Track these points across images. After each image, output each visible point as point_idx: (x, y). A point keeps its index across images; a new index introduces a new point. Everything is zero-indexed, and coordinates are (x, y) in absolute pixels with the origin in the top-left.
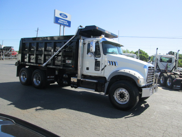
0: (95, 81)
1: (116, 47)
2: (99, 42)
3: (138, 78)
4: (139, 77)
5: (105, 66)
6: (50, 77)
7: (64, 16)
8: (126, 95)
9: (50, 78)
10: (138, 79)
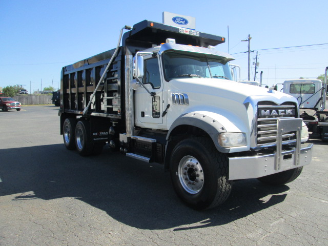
0: (150, 140)
1: (206, 63)
2: (158, 56)
3: (220, 130)
4: (223, 129)
5: (168, 106)
6: (98, 134)
7: (181, 22)
8: (198, 172)
9: (98, 136)
10: (219, 134)
